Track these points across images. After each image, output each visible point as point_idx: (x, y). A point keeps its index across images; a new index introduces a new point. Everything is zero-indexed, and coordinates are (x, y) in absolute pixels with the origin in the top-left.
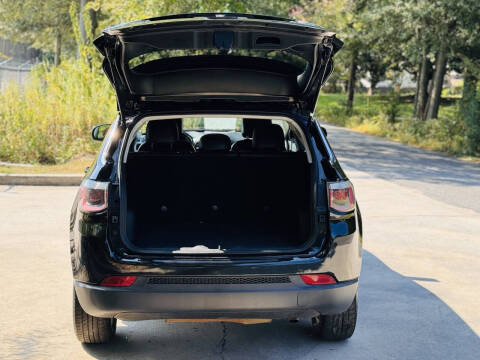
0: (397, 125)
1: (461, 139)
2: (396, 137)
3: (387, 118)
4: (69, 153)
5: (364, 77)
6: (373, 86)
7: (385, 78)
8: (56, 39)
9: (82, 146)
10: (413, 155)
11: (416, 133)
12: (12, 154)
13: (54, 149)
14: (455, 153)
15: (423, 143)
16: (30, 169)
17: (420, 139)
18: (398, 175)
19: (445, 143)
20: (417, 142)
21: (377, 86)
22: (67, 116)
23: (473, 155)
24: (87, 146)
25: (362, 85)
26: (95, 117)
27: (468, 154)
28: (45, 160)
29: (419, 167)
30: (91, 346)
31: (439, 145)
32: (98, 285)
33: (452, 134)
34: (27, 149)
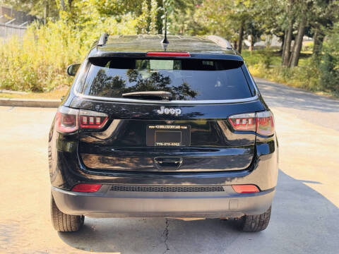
0: (271, 70)
1: (315, 80)
2: (270, 78)
3: (265, 66)
4: (53, 85)
5: (247, 39)
6: (252, 45)
7: (260, 40)
8: (45, 9)
9: (62, 80)
10: (285, 90)
11: (284, 75)
12: (13, 85)
13: (42, 82)
14: (312, 89)
15: (289, 82)
16: (26, 96)
17: (287, 80)
18: (278, 104)
19: (303, 82)
20: (285, 82)
21: (255, 45)
22: (52, 59)
23: (324, 91)
24: (65, 80)
25: (245, 44)
26: (71, 61)
27: (320, 90)
28: (36, 89)
29: (291, 98)
30: (64, 234)
31: (300, 84)
32: (70, 191)
33: (309, 77)
34: (23, 82)
